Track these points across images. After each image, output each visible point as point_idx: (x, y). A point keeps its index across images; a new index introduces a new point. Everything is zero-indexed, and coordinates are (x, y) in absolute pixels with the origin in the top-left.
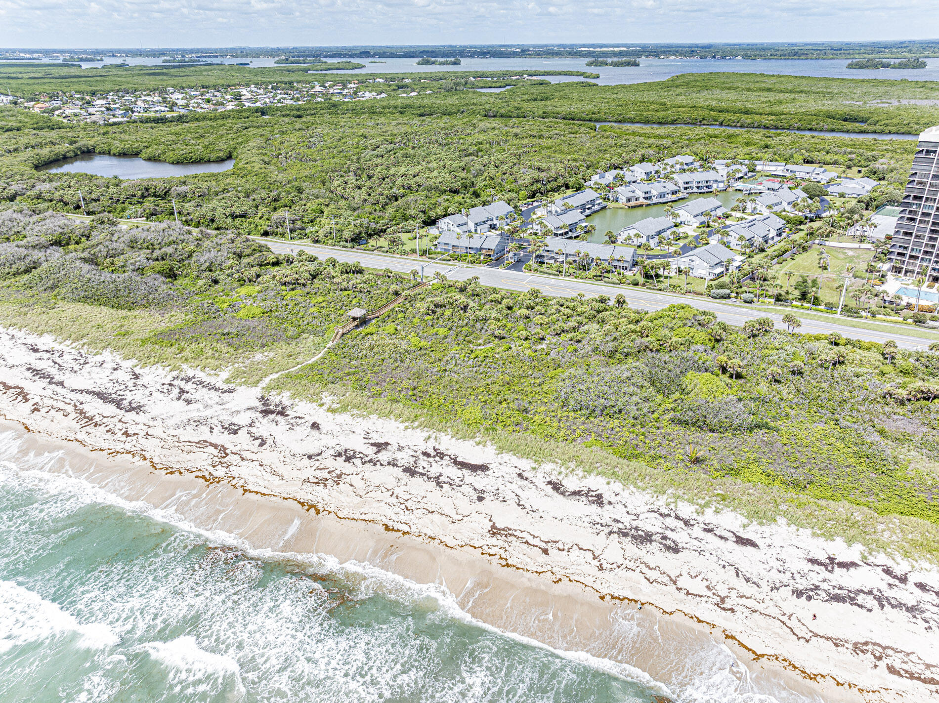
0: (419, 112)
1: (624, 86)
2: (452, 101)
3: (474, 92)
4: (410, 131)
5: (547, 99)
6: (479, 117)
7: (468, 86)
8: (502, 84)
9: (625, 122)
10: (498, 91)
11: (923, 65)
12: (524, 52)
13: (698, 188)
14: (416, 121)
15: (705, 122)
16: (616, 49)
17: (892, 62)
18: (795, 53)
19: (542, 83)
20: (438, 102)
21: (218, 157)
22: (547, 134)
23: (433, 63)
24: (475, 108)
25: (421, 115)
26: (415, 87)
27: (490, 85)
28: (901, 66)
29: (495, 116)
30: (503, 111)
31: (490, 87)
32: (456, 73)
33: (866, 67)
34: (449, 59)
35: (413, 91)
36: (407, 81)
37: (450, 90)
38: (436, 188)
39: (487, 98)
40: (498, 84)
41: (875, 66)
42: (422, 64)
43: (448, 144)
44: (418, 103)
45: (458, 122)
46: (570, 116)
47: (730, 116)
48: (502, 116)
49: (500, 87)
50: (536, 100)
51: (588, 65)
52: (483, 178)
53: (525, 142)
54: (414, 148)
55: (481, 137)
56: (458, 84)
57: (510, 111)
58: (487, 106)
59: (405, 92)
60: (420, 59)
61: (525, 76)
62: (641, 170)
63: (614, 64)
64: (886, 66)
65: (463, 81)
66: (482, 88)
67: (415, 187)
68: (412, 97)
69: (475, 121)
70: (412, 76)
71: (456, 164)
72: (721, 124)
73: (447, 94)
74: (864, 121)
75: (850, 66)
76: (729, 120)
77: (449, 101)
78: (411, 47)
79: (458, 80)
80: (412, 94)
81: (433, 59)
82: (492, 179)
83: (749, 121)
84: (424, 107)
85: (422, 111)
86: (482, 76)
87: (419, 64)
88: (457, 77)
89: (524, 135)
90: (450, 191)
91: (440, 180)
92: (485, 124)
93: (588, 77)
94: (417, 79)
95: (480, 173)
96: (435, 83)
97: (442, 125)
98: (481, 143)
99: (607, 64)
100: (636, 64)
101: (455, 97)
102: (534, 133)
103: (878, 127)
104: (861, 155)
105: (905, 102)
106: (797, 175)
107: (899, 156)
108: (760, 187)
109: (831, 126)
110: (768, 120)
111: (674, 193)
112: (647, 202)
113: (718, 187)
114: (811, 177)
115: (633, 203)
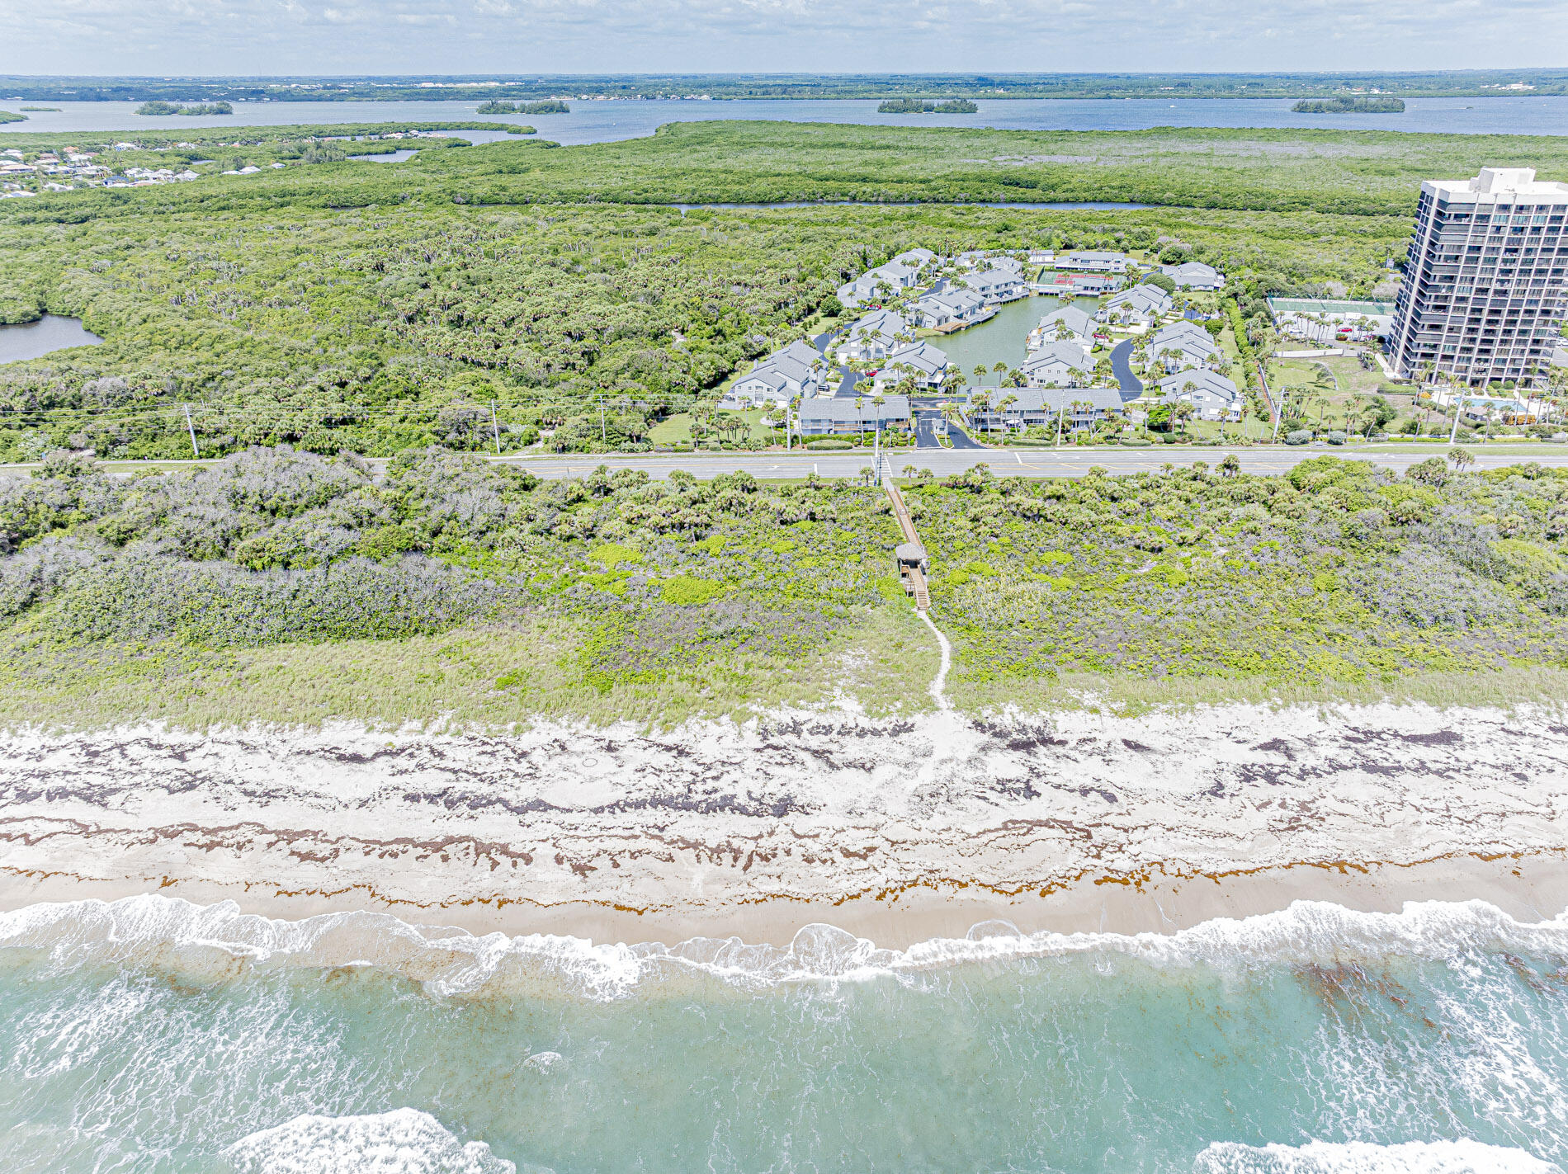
5: (519, 170)
8: (387, 148)
11: (973, 109)
13: (998, 294)
15: (830, 198)
16: (459, 85)
17: (935, 103)
19: (461, 144)
21: (25, 315)
23: (174, 112)
28: (948, 109)
29: (471, 203)
31: (373, 153)
33: (905, 110)
34: (208, 104)
40: (380, 148)
41: (916, 110)
42: (150, 113)
46: (610, 198)
47: (857, 187)
50: (502, 172)
51: (481, 112)
57: (493, 193)
60: (145, 103)
61: (415, 132)
62: (890, 275)
63: (524, 110)
64: (929, 109)
72: (854, 200)
74: (1033, 186)
75: (882, 110)
76: (864, 192)
81: (173, 105)
87: (142, 112)
93: (518, 132)
99: (514, 110)
100: (563, 110)
103: (1069, 195)
104: (1129, 232)
105: (1037, 159)
106: (1092, 265)
107: (1177, 232)
108: (1069, 287)
109: (1011, 195)
110: (918, 190)
111: (981, 305)
112: (963, 323)
113: (1018, 291)
114: (1112, 266)
115: (948, 327)
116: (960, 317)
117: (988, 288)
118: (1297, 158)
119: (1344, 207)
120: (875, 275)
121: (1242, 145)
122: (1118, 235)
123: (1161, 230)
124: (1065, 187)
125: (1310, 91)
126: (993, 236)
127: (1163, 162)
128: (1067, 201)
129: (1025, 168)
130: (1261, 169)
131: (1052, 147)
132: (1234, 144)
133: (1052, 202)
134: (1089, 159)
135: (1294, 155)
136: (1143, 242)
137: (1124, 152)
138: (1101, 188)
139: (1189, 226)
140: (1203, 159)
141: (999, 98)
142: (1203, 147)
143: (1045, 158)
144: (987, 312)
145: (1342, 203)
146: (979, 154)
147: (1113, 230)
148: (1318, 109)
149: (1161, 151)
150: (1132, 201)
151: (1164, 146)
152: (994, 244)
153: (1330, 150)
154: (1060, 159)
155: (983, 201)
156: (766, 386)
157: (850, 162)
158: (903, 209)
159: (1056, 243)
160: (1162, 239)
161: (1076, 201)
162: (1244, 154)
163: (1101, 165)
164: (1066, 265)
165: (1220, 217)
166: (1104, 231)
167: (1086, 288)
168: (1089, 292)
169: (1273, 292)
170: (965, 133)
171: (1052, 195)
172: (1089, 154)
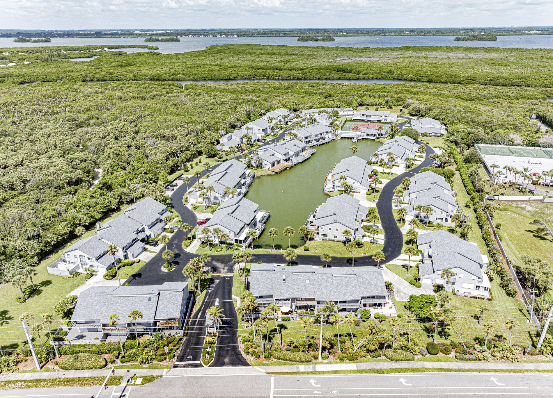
0: (19, 80)
1: (180, 54)
2: (50, 70)
3: (68, 62)
4: (10, 100)
5: (130, 65)
6: (79, 83)
7: (61, 57)
8: (90, 55)
9: (200, 80)
10: (88, 60)
11: (333, 40)
12: (98, 34)
13: (316, 140)
14: (17, 89)
15: (257, 77)
16: (158, 32)
17: (319, 37)
18: (265, 33)
19: (120, 54)
20: (37, 70)
22: (148, 95)
23: (28, 41)
24: (72, 74)
25: (22, 83)
26: (14, 58)
27: (79, 56)
28: (323, 40)
29: (92, 81)
30: (98, 76)
31: (80, 58)
32: (49, 47)
33: (307, 40)
34: (41, 39)
35: (11, 62)
36: (6, 54)
37: (46, 60)
38: (50, 184)
39: (80, 66)
40: (86, 55)
41: (312, 40)
42: (19, 42)
43: (53, 113)
44: (17, 72)
45: (60, 88)
46: (156, 78)
47: (271, 72)
48: (98, 80)
49: (88, 57)
50: (122, 66)
51: (146, 41)
52: (106, 155)
53: (129, 103)
54: (14, 123)
55: (88, 103)
56: (52, 56)
57: (104, 76)
58: (83, 73)
59: (3, 63)
60: (16, 38)
61: (106, 49)
62: (257, 128)
63: (162, 41)
64: (317, 40)
65: (56, 53)
66: (73, 58)
67: (18, 185)
68: (10, 67)
69: (76, 87)
70: (10, 50)
71: (69, 141)
72: (268, 78)
73: (44, 64)
74: (350, 71)
75: (299, 40)
76: (273, 75)
77: (47, 70)
78: (8, 30)
79: (52, 53)
80: (11, 64)
81: (28, 39)
82: (117, 155)
83: (286, 75)
84: (23, 76)
85: (22, 79)
86: (71, 49)
87: (16, 41)
88: (51, 51)
89: (127, 97)
90: (69, 184)
91: (52, 170)
92: (87, 88)
93: (151, 49)
94: (14, 53)
95: (100, 149)
96: (31, 55)
97: (44, 93)
98: (89, 110)
99: (159, 41)
100: (178, 40)
101: (52, 66)
102: (135, 95)
103: (365, 76)
104: (392, 97)
105: (354, 59)
106: (372, 118)
107: (416, 97)
108: (359, 133)
109: (339, 76)
110: (298, 74)
111: (304, 149)
112: (289, 164)
113: (329, 137)
114: (383, 119)
115: (278, 168)
116: (287, 160)
117: (310, 136)
118: (463, 58)
119: (494, 82)
120: (247, 128)
121: (438, 53)
122: (387, 99)
123: (408, 96)
124: (364, 72)
125: (459, 34)
126: (323, 100)
127: (407, 60)
128: (364, 79)
129: (348, 63)
130: (449, 64)
131: (361, 54)
132: (434, 53)
133: (358, 79)
134: (376, 59)
135: (461, 57)
136: (399, 102)
137: (390, 56)
138: (380, 73)
139: (422, 93)
140: (424, 59)
141: (345, 36)
142: (422, 54)
143: (358, 59)
144: (305, 155)
145: (491, 80)
146: (330, 57)
147: (384, 96)
148: (464, 40)
149: (406, 56)
150: (394, 79)
151: (407, 54)
152: (322, 105)
153: (474, 55)
154: (364, 59)
155: (326, 79)
156: (87, 256)
157: (275, 61)
158: (285, 83)
159: (355, 104)
160: (409, 101)
161: (368, 79)
162: (440, 57)
163: (380, 61)
164: (358, 118)
165: (436, 88)
166: (380, 97)
167: (368, 135)
168: (369, 137)
169: (478, 140)
170: (327, 49)
171: (357, 76)
172: (376, 57)
